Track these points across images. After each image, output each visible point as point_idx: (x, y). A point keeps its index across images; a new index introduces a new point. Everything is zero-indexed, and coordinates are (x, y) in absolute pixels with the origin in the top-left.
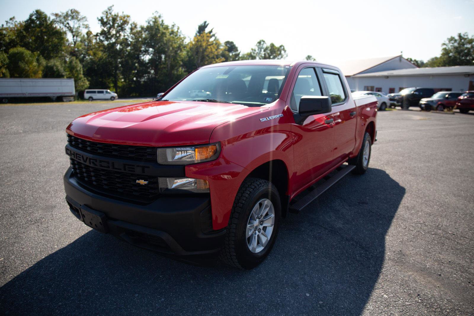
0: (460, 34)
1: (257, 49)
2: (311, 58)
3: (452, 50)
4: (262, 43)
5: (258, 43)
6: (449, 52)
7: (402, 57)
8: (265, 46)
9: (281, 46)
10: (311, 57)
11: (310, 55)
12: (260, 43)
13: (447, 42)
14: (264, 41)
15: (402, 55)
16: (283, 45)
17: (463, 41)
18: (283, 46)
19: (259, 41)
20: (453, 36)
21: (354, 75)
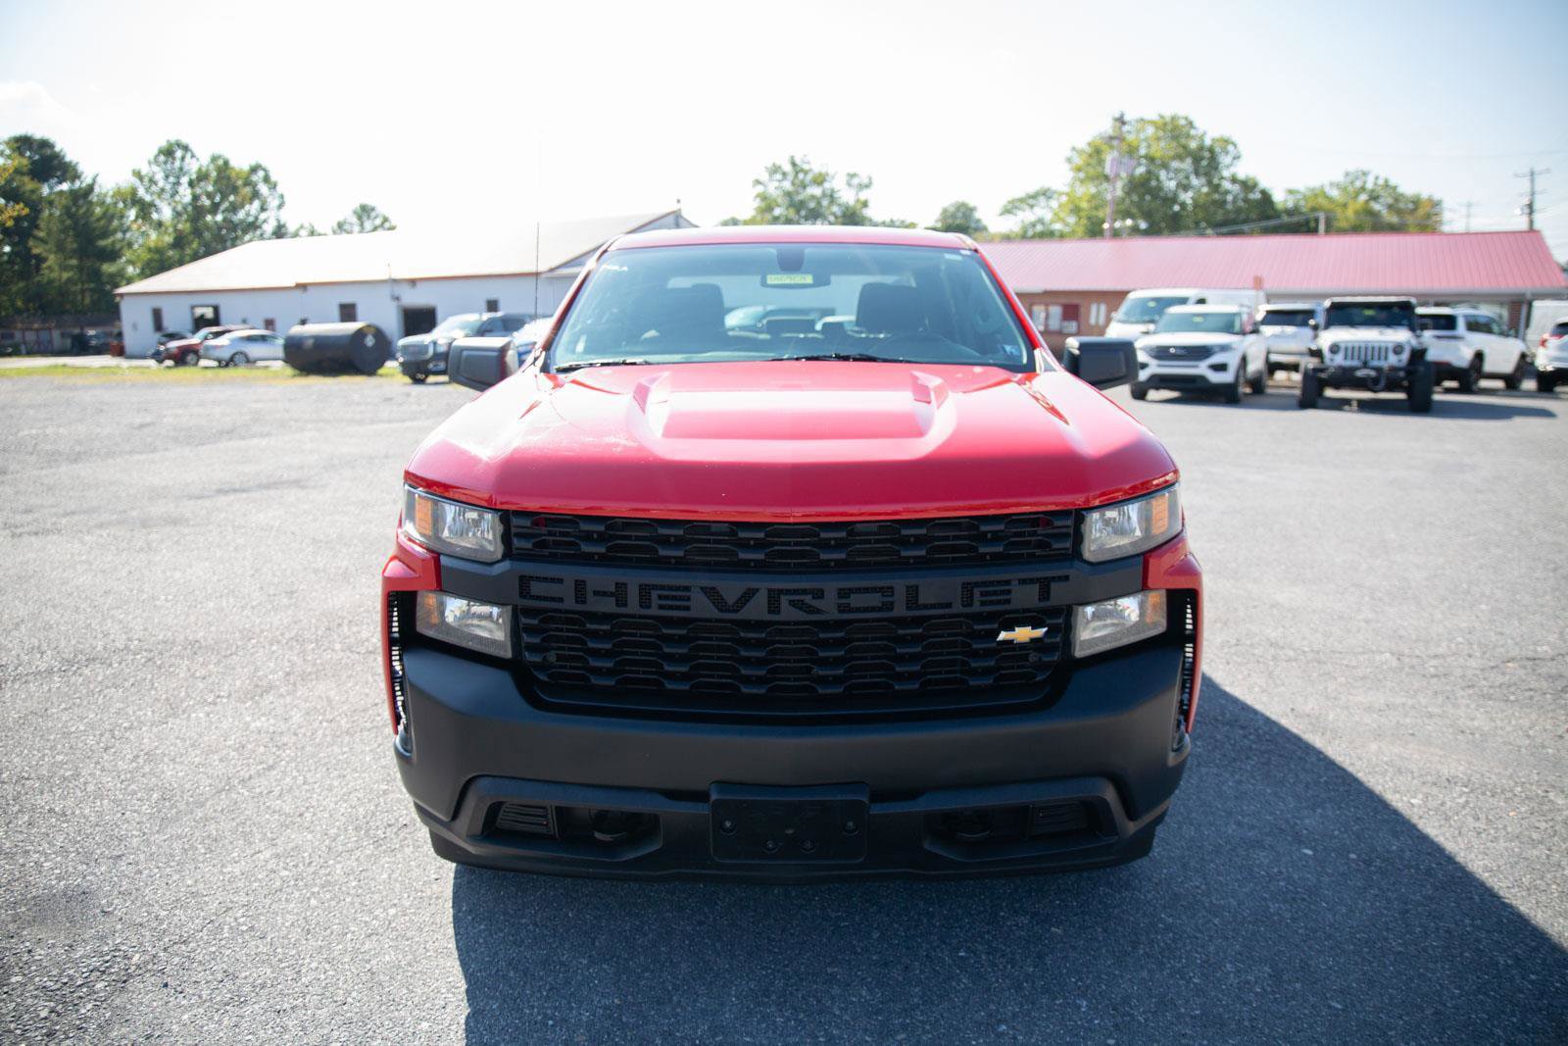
0: (792, 157)
1: (159, 176)
2: (373, 214)
3: (780, 200)
4: (179, 154)
5: (161, 152)
6: (773, 204)
7: (681, 217)
8: (193, 167)
9: (254, 170)
10: (373, 209)
11: (370, 202)
12: (168, 153)
13: (764, 177)
14: (186, 148)
15: (680, 210)
16: (264, 164)
17: (801, 176)
18: (265, 170)
19: (163, 144)
20: (778, 163)
21: (552, 270)
